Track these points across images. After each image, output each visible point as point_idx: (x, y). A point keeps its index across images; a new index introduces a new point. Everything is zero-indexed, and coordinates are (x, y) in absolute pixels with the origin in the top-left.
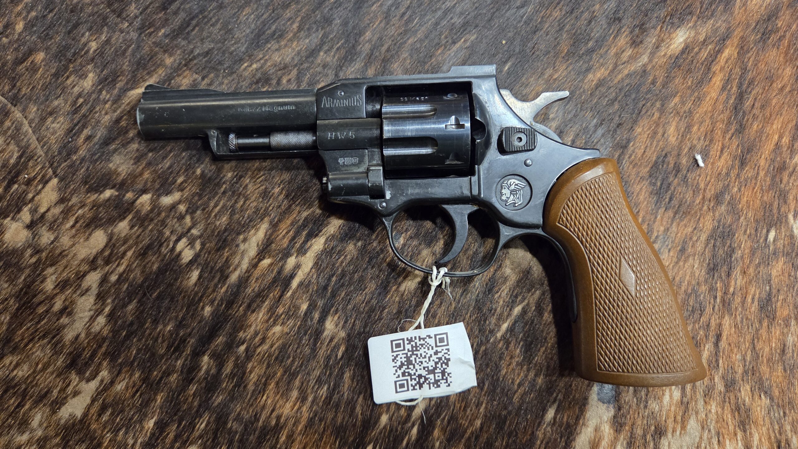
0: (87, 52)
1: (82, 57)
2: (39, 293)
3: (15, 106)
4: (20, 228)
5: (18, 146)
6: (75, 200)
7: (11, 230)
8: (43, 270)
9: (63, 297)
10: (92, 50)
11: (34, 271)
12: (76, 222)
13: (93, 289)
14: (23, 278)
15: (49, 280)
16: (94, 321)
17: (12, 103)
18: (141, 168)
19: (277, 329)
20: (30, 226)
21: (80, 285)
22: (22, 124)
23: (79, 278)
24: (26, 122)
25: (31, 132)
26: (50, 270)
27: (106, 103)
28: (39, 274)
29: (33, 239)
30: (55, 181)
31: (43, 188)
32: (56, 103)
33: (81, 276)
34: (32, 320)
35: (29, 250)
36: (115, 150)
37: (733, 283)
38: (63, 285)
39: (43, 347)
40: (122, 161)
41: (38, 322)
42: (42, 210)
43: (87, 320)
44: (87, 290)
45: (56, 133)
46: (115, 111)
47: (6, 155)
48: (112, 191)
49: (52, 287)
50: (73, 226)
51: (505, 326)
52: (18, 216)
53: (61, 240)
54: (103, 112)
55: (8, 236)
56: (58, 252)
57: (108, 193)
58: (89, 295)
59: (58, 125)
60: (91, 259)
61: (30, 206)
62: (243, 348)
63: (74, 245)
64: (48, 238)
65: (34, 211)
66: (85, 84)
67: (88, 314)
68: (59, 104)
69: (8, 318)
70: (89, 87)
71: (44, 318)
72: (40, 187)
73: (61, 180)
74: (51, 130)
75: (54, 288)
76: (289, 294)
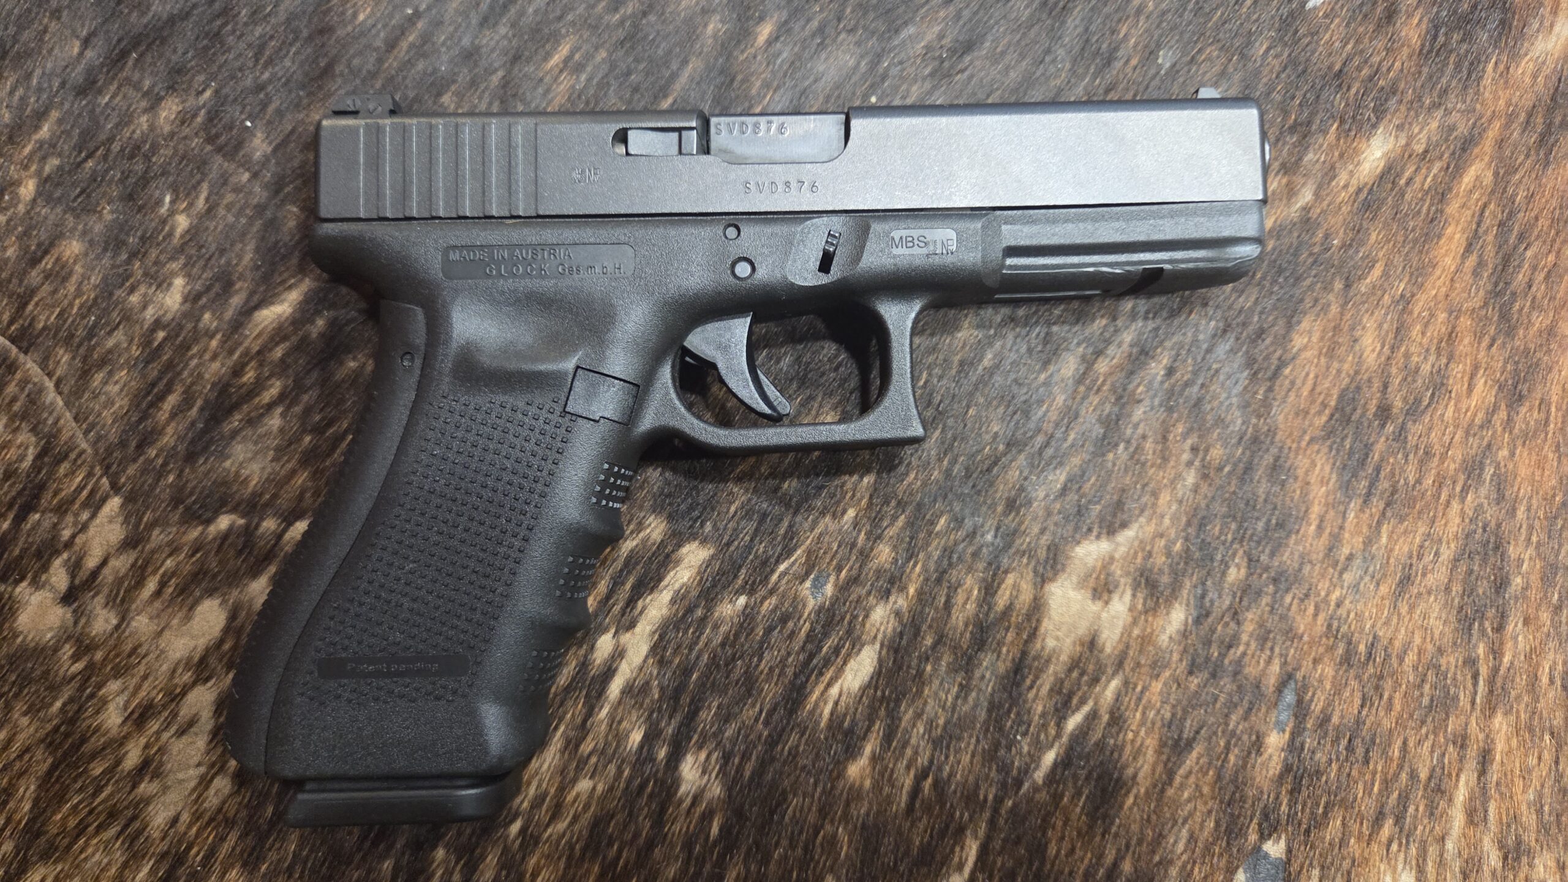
0: (170, 234)
1: (158, 244)
2: (94, 733)
3: (26, 353)
4: (49, 602)
5: (36, 435)
6: (158, 537)
7: (30, 608)
8: (100, 686)
9: (143, 741)
10: (179, 231)
11: (81, 689)
12: (163, 585)
13: (203, 720)
14: (58, 704)
15: (111, 707)
16: (207, 788)
17: (20, 348)
18: (289, 466)
19: (584, 785)
20: (69, 598)
21: (176, 715)
22: (41, 390)
23: (172, 700)
24: (50, 385)
25: (61, 403)
26: (114, 686)
27: (212, 337)
28: (92, 696)
29: (76, 623)
30: (115, 502)
31: (93, 516)
32: (110, 343)
33: (175, 696)
34: (81, 790)
35: (67, 646)
36: (235, 433)
37: (1509, 645)
38: (140, 717)
39: (107, 847)
40: (249, 455)
41: (95, 795)
42: (91, 563)
43: (193, 784)
44: (192, 723)
45: (113, 404)
46: (231, 352)
47: (12, 454)
48: (233, 517)
49: (119, 721)
50: (158, 593)
51: (1050, 758)
52: (44, 578)
53: (134, 624)
54: (207, 357)
55: (24, 620)
56: (128, 647)
57: (224, 522)
58: (196, 734)
59: (117, 388)
60: (196, 659)
61: (65, 556)
62: (515, 828)
63: (159, 634)
64: (107, 621)
65: (74, 567)
66: (168, 301)
67: (194, 773)
68: (117, 345)
69: (33, 787)
70: (177, 306)
71: (106, 785)
72: (85, 516)
73: (129, 499)
74: (103, 398)
75: (124, 722)
76: (604, 712)
